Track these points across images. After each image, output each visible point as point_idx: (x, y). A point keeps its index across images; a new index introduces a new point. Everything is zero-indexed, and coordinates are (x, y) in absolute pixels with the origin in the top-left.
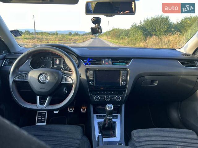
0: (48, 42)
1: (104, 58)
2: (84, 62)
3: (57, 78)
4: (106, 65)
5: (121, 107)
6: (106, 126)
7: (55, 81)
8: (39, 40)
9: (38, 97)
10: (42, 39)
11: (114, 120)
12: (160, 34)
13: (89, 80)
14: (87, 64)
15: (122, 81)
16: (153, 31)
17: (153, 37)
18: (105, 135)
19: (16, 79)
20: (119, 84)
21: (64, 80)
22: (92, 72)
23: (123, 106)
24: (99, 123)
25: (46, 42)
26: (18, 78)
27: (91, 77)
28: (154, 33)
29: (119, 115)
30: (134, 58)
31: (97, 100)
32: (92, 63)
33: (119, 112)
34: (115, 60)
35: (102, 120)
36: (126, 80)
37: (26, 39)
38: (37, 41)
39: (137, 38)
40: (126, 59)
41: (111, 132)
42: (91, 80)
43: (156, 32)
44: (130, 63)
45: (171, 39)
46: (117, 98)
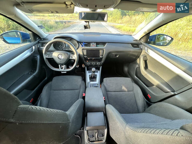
0: (63, 19)
1: (92, 42)
2: (82, 45)
3: (67, 56)
4: (93, 47)
5: (100, 67)
6: (92, 77)
7: (67, 58)
8: (57, 17)
9: (59, 65)
10: (59, 16)
11: (96, 74)
12: (131, 14)
13: (84, 55)
14: (83, 46)
15: (101, 55)
16: (127, 12)
17: (126, 16)
18: (92, 80)
19: (47, 57)
20: (99, 57)
21: (71, 57)
22: (86, 50)
23: (101, 67)
24: (89, 75)
25: (62, 19)
26: (48, 56)
27: (85, 53)
28: (127, 14)
29: (99, 71)
30: (108, 42)
31: (88, 65)
32: (86, 45)
33: (99, 70)
34: (98, 44)
35: (91, 74)
36: (103, 55)
37: (50, 16)
38: (57, 18)
39: (117, 17)
40: (104, 43)
41: (94, 79)
42: (85, 55)
43: (129, 13)
44: (106, 46)
45: (137, 18)
46: (98, 64)
